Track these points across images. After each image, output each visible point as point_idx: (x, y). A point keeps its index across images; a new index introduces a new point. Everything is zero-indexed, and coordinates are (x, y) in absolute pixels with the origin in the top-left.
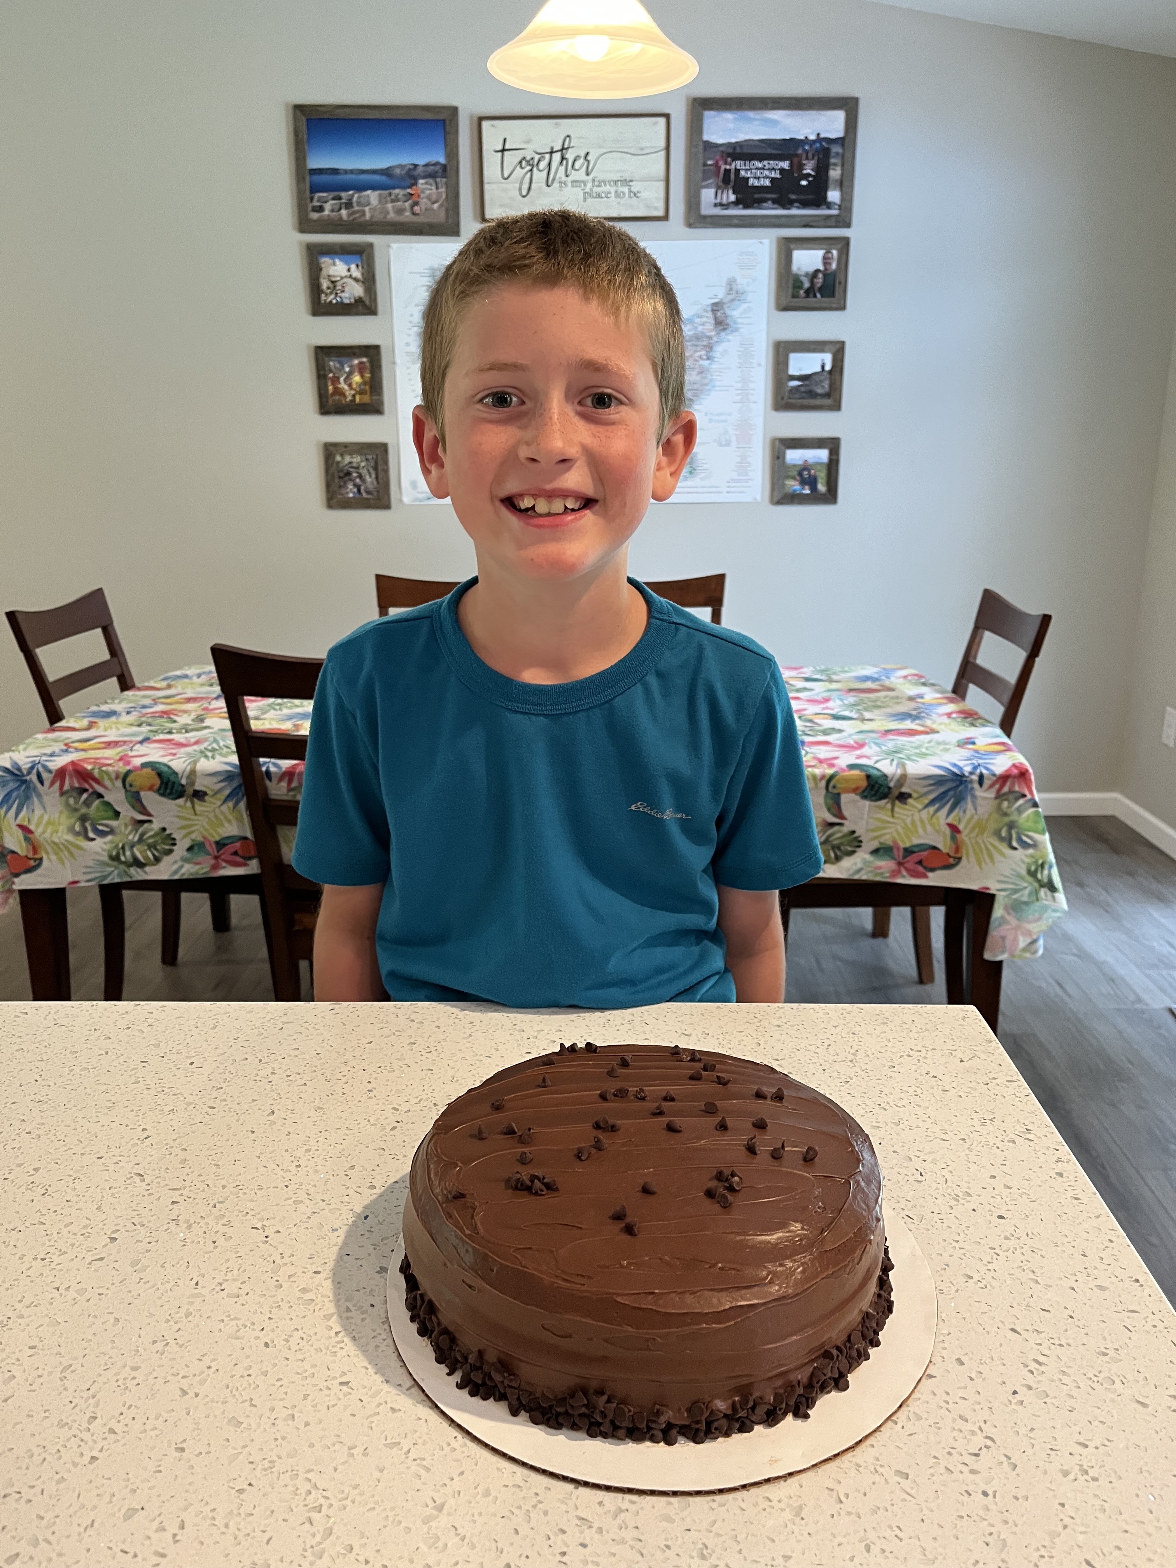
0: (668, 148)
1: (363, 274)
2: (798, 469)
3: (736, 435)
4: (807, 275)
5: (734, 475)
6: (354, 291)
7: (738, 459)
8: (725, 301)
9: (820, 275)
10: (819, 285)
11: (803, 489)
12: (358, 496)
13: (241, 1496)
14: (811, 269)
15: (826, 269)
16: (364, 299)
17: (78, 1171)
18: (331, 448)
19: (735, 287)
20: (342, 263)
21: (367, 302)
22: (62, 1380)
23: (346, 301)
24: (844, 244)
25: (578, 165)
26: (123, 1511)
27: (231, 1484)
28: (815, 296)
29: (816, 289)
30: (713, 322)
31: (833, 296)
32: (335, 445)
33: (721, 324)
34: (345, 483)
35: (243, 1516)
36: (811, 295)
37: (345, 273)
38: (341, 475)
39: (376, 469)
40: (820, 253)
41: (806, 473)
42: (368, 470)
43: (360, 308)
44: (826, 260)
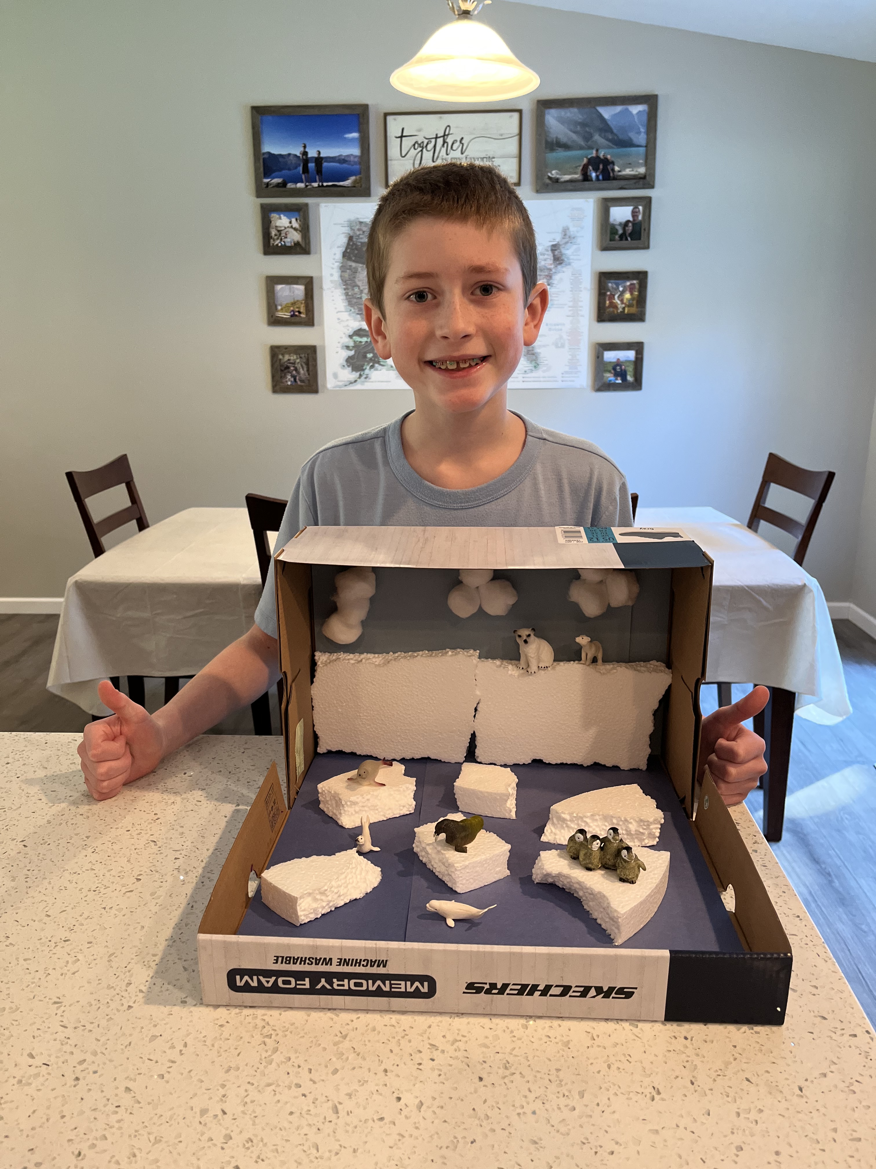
0: (520, 134)
1: (300, 226)
2: (613, 365)
3: (569, 340)
4: (620, 224)
5: (567, 369)
6: (295, 237)
7: (570, 357)
8: (561, 243)
9: (630, 224)
10: (629, 231)
11: (617, 379)
12: (294, 384)
13: (223, 1029)
14: (624, 220)
15: (634, 220)
16: (301, 243)
17: (114, 838)
18: (276, 350)
19: (568, 233)
20: (285, 217)
21: (303, 245)
22: (109, 961)
23: (288, 244)
24: (647, 202)
25: (454, 147)
26: (150, 1036)
27: (216, 1022)
28: (627, 239)
29: (627, 234)
30: (552, 258)
31: (640, 239)
32: (278, 347)
33: (558, 260)
34: (285, 375)
35: (223, 1039)
36: (624, 239)
37: (288, 224)
38: (283, 369)
39: (307, 364)
40: (631, 208)
41: (618, 368)
42: (302, 365)
43: (298, 249)
44: (634, 214)
